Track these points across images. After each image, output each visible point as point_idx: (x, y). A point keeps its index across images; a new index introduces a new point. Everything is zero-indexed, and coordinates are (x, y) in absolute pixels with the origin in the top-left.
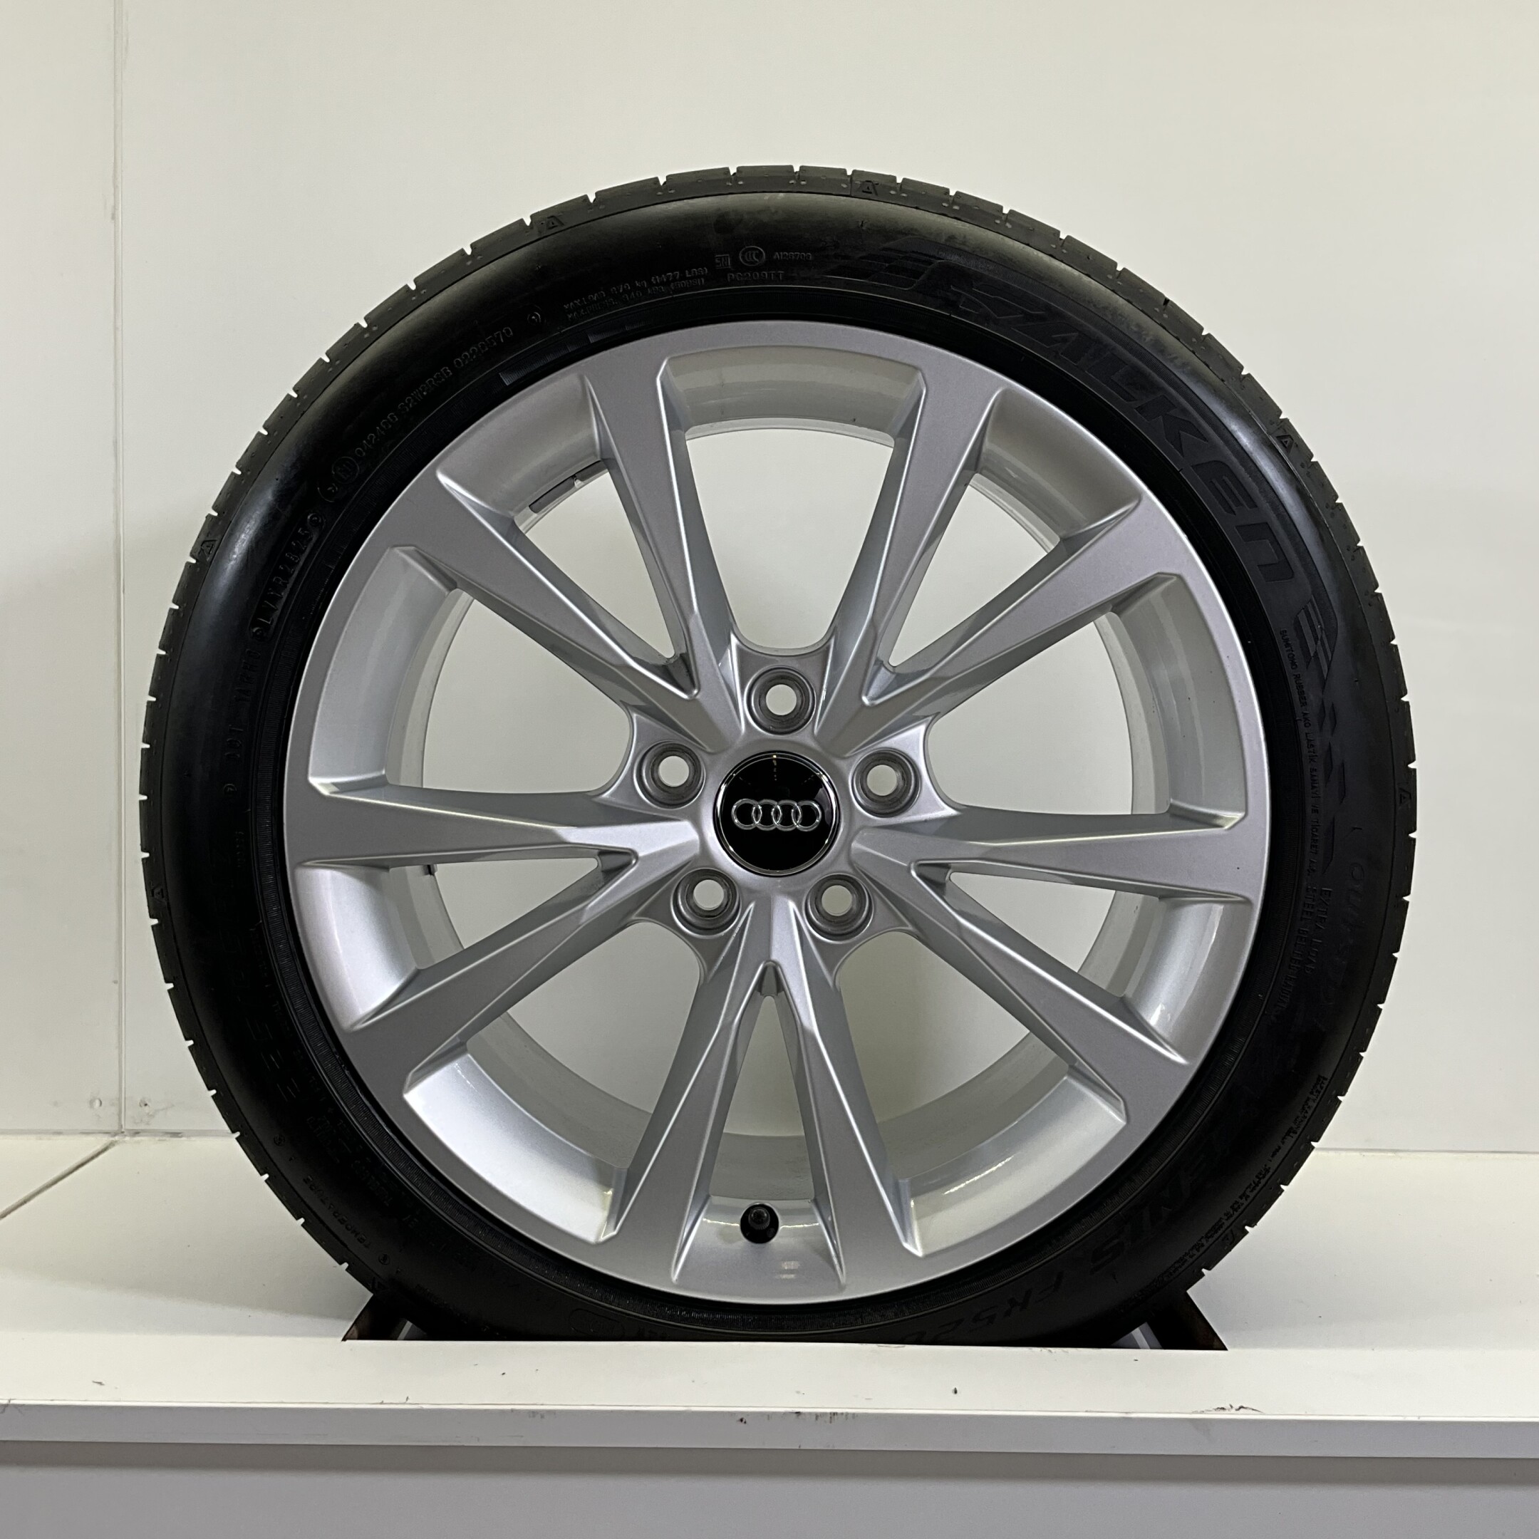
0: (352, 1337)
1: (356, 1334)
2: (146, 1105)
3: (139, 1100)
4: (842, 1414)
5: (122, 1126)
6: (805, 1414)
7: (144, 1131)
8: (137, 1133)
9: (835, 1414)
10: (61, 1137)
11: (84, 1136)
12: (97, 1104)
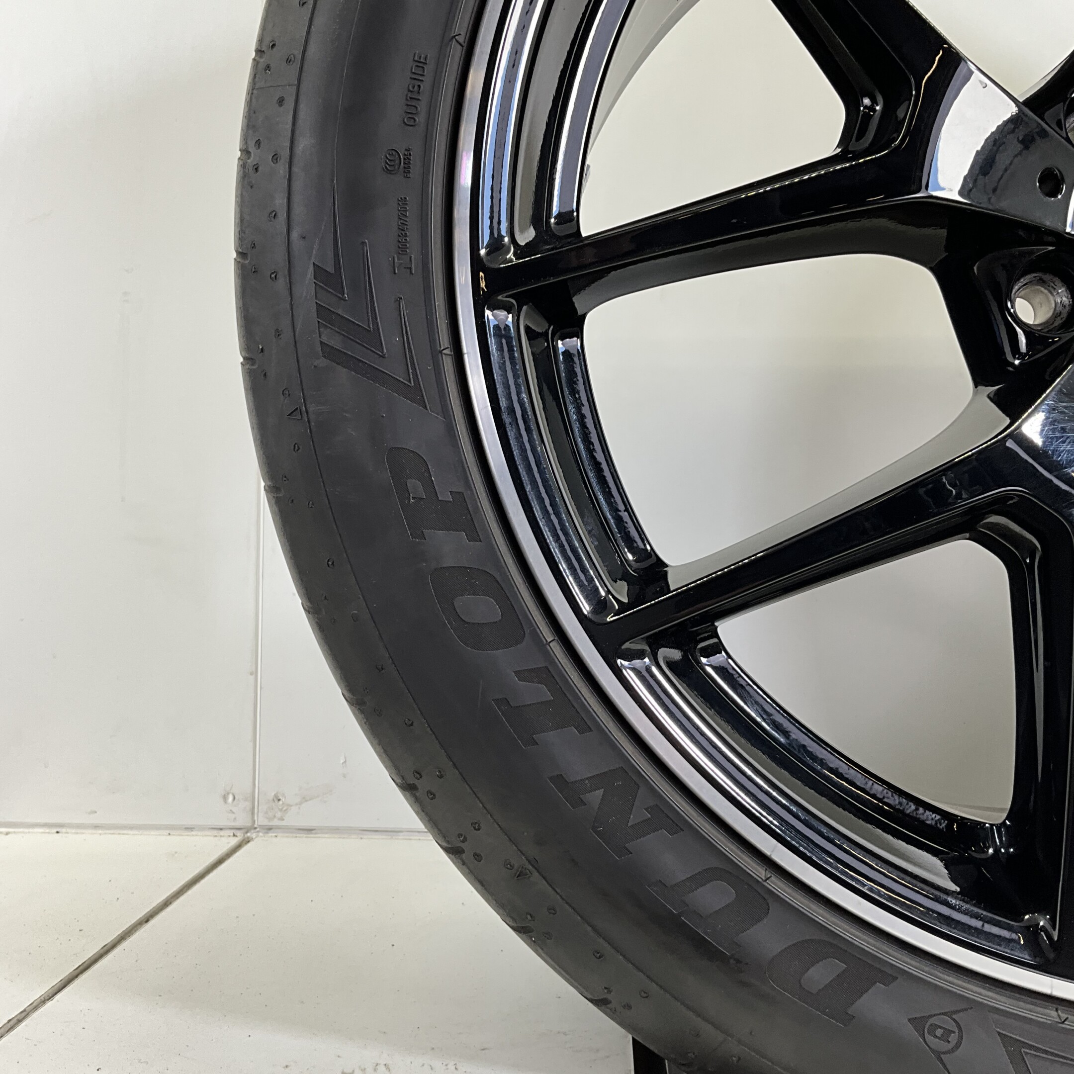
2: (279, 800)
3: (273, 794)
5: (254, 821)
7: (278, 828)
8: (269, 829)
10: (193, 833)
11: (215, 832)
12: (230, 798)
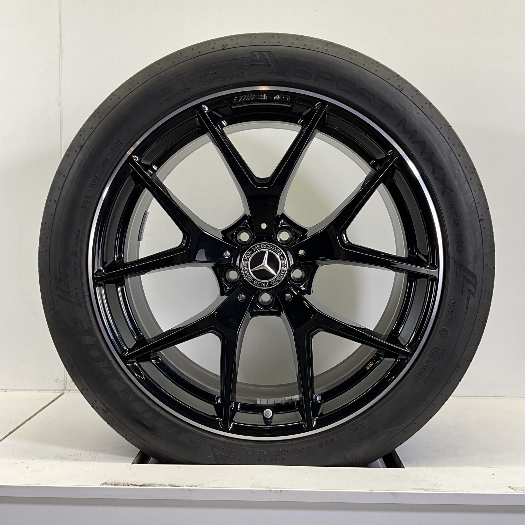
0: (134, 463)
1: (136, 462)
4: (284, 490)
5: (65, 388)
6: (272, 490)
7: (73, 390)
8: (70, 390)
9: (282, 490)
10: (47, 391)
11: (54, 391)
12: (58, 381)
